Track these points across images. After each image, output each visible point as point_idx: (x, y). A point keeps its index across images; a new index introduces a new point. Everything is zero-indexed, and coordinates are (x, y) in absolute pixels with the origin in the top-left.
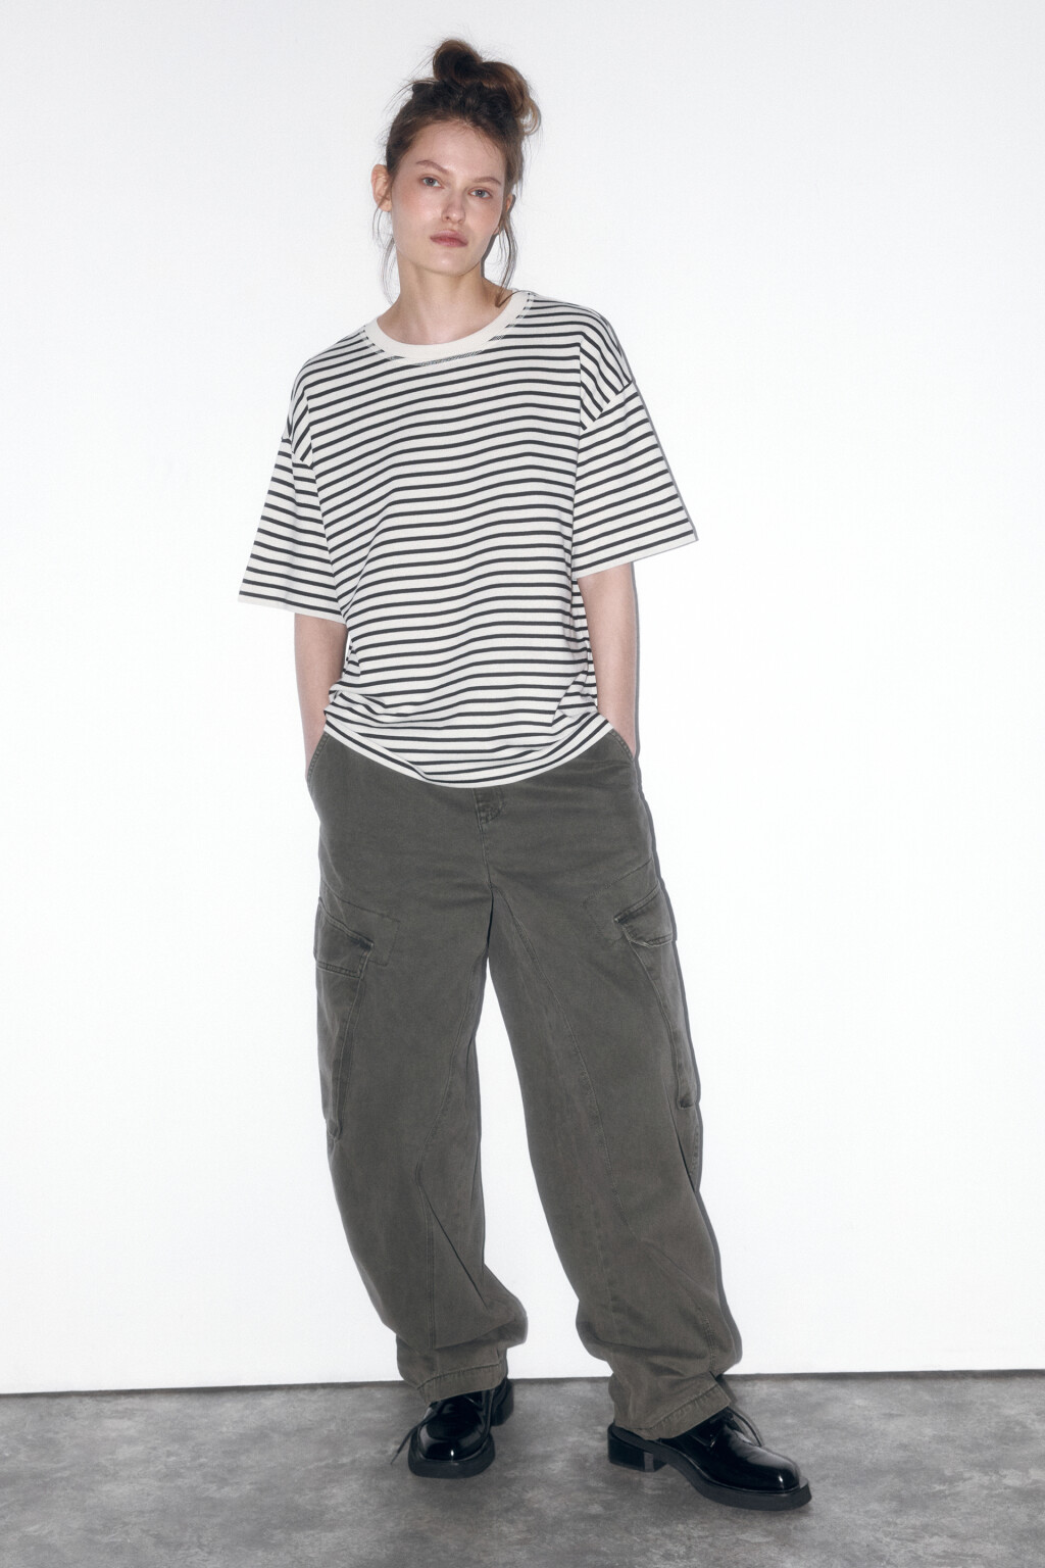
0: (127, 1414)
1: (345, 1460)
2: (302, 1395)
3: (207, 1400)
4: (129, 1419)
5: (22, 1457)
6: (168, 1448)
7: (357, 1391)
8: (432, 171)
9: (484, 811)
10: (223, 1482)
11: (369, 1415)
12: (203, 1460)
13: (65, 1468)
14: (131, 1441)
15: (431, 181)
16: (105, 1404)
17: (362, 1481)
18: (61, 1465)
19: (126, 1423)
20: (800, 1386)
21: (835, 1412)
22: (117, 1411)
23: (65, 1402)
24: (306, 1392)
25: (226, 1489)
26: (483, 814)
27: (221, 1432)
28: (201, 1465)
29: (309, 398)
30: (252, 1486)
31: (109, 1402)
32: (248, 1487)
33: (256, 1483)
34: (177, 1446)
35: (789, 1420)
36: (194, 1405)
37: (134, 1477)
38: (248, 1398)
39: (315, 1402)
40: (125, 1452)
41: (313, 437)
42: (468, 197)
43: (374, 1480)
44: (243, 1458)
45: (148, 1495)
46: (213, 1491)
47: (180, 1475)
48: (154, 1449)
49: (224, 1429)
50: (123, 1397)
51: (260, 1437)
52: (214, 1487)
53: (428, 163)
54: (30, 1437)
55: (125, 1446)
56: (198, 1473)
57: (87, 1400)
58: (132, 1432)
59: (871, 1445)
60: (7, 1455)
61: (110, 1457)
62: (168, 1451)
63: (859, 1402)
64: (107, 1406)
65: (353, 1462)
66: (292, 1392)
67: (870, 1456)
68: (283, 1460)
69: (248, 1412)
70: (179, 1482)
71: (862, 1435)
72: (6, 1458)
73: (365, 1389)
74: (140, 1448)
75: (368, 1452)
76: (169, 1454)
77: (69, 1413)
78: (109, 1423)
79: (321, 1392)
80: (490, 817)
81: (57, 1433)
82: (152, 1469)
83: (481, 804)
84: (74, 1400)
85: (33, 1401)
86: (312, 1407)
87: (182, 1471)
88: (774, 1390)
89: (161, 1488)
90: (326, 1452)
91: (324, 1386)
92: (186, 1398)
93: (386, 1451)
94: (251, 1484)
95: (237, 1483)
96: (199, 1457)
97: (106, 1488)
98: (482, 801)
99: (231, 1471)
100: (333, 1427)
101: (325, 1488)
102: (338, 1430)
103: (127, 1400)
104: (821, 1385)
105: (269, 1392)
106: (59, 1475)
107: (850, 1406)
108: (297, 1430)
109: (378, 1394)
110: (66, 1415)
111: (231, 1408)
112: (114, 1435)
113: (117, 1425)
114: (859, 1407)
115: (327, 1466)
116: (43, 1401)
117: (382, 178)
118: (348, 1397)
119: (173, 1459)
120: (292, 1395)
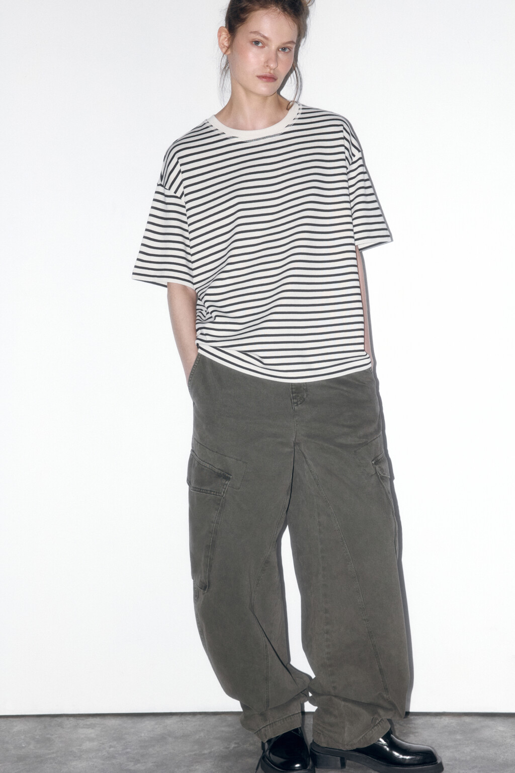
0: (91, 726)
1: (206, 752)
2: (188, 718)
3: (136, 720)
4: (92, 729)
5: (31, 747)
6: (111, 744)
7: (218, 717)
8: (258, 37)
9: (296, 399)
10: (138, 761)
11: (223, 729)
12: (128, 750)
13: (53, 753)
14: (91, 740)
15: (257, 43)
16: (81, 721)
17: (213, 763)
18: (52, 751)
19: (90, 731)
20: (468, 719)
21: (486, 733)
22: (86, 725)
23: (59, 720)
24: (190, 716)
25: (139, 765)
26: (295, 401)
27: (141, 736)
28: (127, 753)
29: (181, 165)
30: (153, 764)
31: (82, 720)
32: (151, 764)
33: (155, 763)
34: (115, 743)
35: (458, 737)
36: (129, 722)
37: (90, 758)
38: (159, 720)
39: (196, 721)
40: (87, 745)
41: (185, 187)
42: (278, 52)
43: (220, 762)
44: (150, 749)
45: (96, 767)
46: (131, 766)
47: (114, 757)
48: (103, 744)
49: (143, 735)
50: (91, 718)
51: (162, 739)
52: (132, 764)
53: (256, 32)
54: (37, 737)
55: (88, 742)
56: (125, 756)
57: (71, 719)
58: (93, 735)
59: (504, 751)
60: (24, 745)
61: (78, 747)
62: (110, 745)
63: (501, 728)
64: (82, 722)
65: (210, 753)
66: (183, 717)
67: (503, 757)
68: (172, 751)
69: (157, 726)
70: (114, 761)
71: (499, 746)
72: (23, 747)
73: (222, 716)
74: (95, 743)
75: (218, 747)
76: (111, 747)
77: (60, 725)
78: (80, 731)
79: (198, 717)
80: (299, 403)
81: (52, 735)
82: (100, 754)
83: (294, 395)
84: (65, 719)
85: (43, 719)
86: (191, 725)
87: (117, 755)
88: (453, 721)
89: (103, 764)
90: (196, 747)
91: (201, 713)
92: (125, 719)
93: (229, 748)
94: (153, 763)
95: (144, 762)
96: (127, 748)
97: (74, 763)
98: (295, 393)
99: (143, 756)
100: (202, 734)
101: (192, 766)
102: (205, 736)
103: (93, 719)
104: (480, 719)
105: (171, 716)
106: (50, 756)
107: (495, 730)
108: (182, 736)
109: (229, 718)
110: (59, 726)
111: (148, 723)
112: (83, 736)
113: (86, 732)
114: (500, 731)
115: (195, 755)
116: (48, 719)
117: (225, 34)
118: (213, 719)
119: (112, 749)
120: (183, 718)
